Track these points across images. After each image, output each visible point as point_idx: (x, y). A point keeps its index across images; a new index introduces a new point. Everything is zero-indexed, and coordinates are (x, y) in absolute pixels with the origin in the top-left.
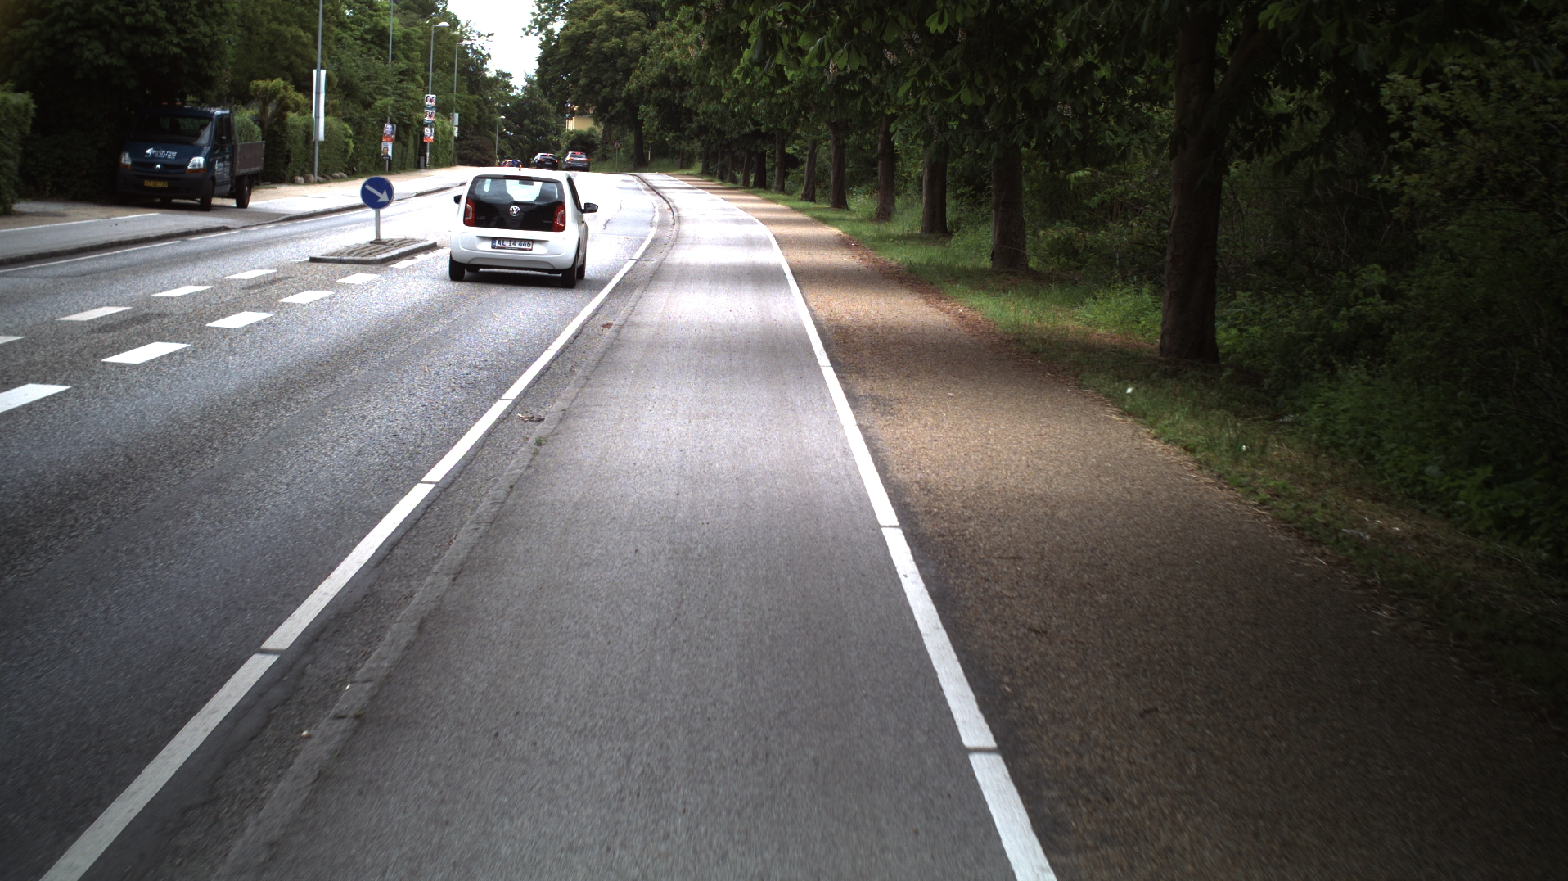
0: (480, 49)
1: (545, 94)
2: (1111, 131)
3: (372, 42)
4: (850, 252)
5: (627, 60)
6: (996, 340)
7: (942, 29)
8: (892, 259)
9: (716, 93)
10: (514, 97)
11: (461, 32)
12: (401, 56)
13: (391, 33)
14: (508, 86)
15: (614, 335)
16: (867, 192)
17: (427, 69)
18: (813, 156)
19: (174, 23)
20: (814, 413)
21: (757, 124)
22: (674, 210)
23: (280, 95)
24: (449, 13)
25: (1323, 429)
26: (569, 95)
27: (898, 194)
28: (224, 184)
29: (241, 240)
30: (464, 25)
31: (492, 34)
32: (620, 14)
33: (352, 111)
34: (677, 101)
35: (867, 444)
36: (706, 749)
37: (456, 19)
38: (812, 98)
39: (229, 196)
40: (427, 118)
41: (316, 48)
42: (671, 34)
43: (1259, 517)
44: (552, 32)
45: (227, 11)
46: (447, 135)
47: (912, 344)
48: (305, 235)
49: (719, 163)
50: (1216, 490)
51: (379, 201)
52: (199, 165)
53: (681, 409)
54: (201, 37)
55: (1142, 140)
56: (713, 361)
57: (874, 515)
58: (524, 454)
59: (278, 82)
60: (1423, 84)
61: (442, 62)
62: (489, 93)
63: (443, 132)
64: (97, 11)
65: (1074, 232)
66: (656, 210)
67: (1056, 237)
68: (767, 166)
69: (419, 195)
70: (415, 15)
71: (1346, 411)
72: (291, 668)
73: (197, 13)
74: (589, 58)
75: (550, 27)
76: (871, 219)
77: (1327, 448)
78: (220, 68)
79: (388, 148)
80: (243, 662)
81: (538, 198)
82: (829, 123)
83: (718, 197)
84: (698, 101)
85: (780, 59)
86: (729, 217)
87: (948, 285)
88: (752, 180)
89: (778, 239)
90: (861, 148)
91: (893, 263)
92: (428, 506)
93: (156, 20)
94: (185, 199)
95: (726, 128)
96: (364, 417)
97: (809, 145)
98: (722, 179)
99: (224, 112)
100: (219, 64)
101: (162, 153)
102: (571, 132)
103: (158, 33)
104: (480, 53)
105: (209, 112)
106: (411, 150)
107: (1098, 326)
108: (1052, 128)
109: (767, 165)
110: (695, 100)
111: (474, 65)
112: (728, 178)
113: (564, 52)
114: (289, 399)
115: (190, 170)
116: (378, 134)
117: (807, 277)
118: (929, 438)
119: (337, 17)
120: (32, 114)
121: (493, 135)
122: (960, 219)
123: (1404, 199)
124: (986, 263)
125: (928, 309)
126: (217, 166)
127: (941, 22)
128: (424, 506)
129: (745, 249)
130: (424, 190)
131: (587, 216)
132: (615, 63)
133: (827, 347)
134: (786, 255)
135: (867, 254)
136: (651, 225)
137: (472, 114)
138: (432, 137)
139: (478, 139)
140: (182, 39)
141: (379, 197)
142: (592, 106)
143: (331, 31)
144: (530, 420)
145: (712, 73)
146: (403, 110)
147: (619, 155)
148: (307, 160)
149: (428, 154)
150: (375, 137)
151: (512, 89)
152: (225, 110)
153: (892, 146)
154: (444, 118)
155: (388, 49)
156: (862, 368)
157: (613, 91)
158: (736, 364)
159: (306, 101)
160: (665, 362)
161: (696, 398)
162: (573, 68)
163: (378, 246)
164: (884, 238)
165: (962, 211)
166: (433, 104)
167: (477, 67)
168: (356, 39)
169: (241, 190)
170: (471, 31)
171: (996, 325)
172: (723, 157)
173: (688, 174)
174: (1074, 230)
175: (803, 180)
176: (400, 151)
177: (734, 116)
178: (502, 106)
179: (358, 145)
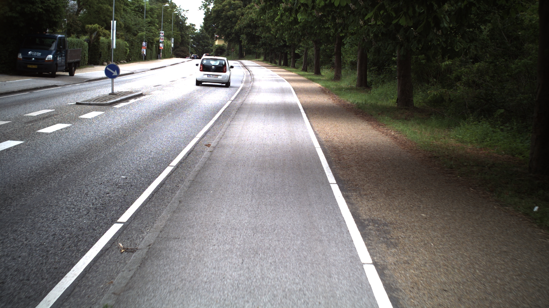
0: (184, 16)
1: (207, 32)
2: (460, 42)
3: (138, 11)
4: (327, 96)
5: (236, 19)
8: (347, 100)
9: (268, 29)
10: (196, 33)
11: (177, 10)
12: (149, 17)
13: (145, 8)
14: (194, 29)
16: (328, 68)
17: (160, 22)
18: (306, 54)
20: (337, 245)
21: (285, 42)
22: (252, 75)
23: (97, 30)
24: (173, 3)
26: (215, 32)
27: (342, 69)
28: (62, 66)
30: (178, 7)
31: (188, 10)
32: (234, 2)
33: (129, 37)
34: (254, 33)
37: (175, 5)
38: (307, 31)
39: (66, 71)
40: (161, 40)
42: (251, 8)
44: (209, 9)
46: (169, 46)
48: (88, 89)
49: (270, 56)
51: (113, 75)
52: (50, 58)
56: (264, 180)
59: (96, 26)
61: (167, 20)
62: (187, 31)
63: (167, 45)
65: (444, 91)
66: (245, 75)
69: (151, 69)
74: (222, 18)
75: (208, 7)
76: (333, 80)
78: (60, 18)
79: (144, 51)
81: (219, 64)
82: (313, 41)
83: (269, 70)
84: (262, 33)
86: (274, 79)
87: (380, 117)
88: (282, 63)
89: (294, 89)
90: (325, 50)
91: (348, 103)
94: (45, 72)
95: (273, 43)
97: (304, 49)
98: (271, 62)
99: (62, 36)
100: (59, 16)
101: (35, 54)
102: (216, 45)
104: (184, 17)
105: (55, 36)
106: (154, 52)
109: (288, 57)
110: (261, 33)
111: (181, 21)
112: (273, 62)
113: (213, 16)
115: (47, 61)
117: (310, 111)
118: (437, 286)
121: (188, 46)
125: (376, 132)
126: (59, 59)
130: (155, 67)
132: (232, 20)
134: (299, 98)
135: (335, 97)
136: (242, 82)
137: (179, 39)
138: (163, 47)
139: (182, 48)
140: (43, 5)
141: (113, 73)
142: (224, 36)
143: (121, 7)
144: (126, 251)
145: (267, 21)
146: (150, 36)
147: (233, 54)
148: (109, 56)
149: (161, 53)
150: (139, 47)
151: (195, 30)
152: (63, 35)
153: (341, 50)
154: (168, 40)
155: (144, 14)
156: (356, 185)
157: (230, 30)
158: (278, 182)
159: (109, 33)
160: (234, 181)
161: (250, 226)
162: (217, 22)
163: (111, 96)
164: (340, 89)
165: (372, 77)
166: (163, 35)
167: (183, 22)
168: (132, 10)
169: (71, 68)
170: (180, 9)
171: (415, 144)
172: (271, 54)
173: (259, 61)
174: (444, 90)
175: (302, 63)
176: (150, 53)
177: (276, 39)
178: (192, 36)
179: (132, 50)
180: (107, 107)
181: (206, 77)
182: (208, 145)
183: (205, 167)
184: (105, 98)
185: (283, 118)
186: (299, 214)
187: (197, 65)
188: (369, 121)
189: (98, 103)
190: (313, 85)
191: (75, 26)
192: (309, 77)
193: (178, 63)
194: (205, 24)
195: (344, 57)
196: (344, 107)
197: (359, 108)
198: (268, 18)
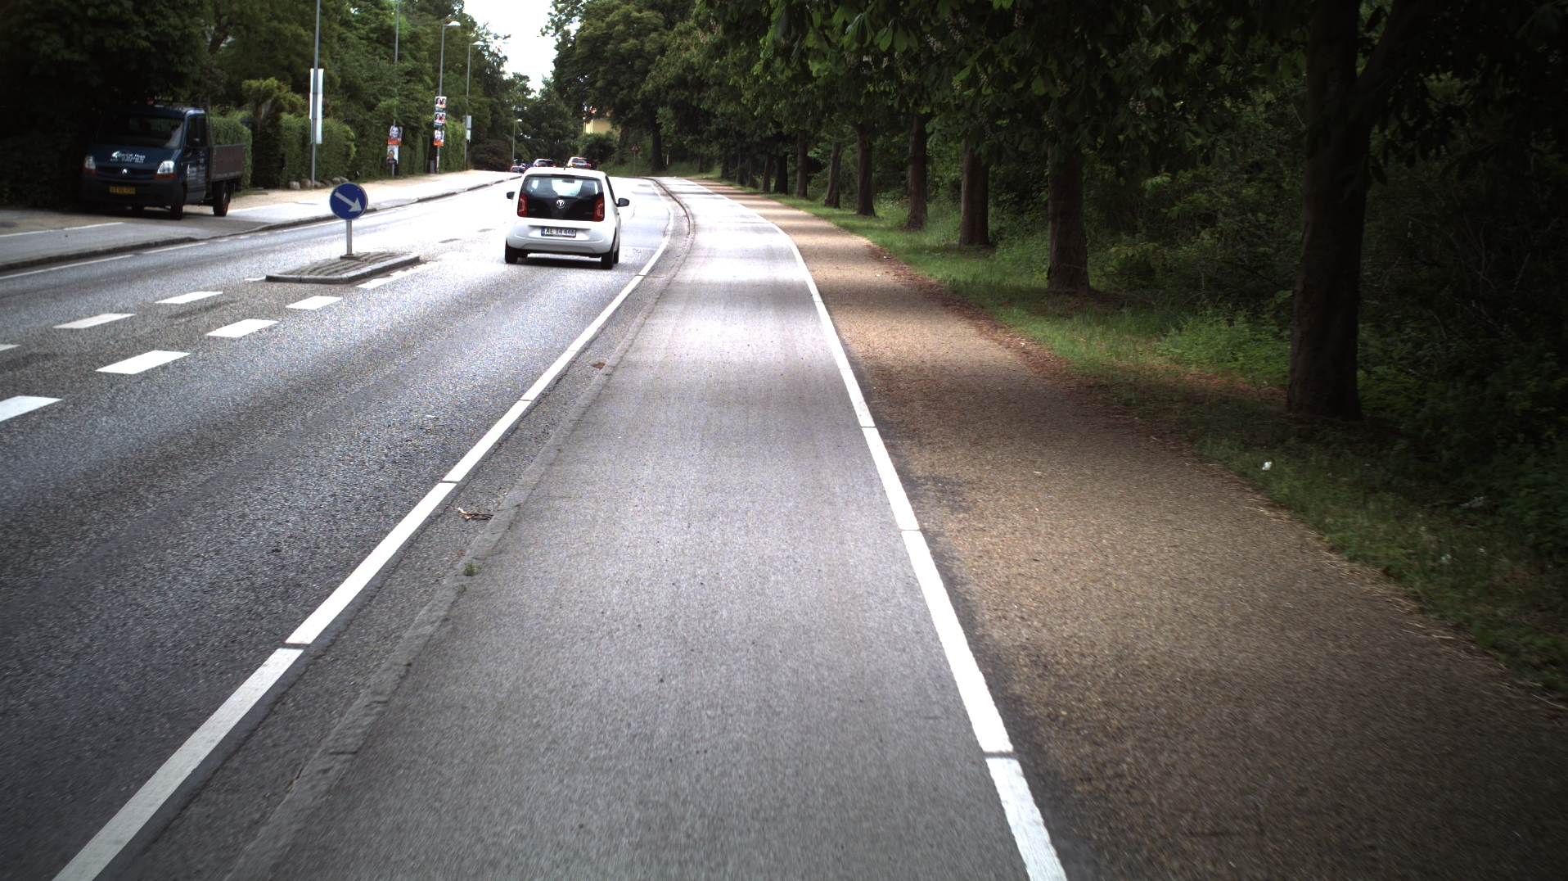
0: (496, 51)
1: (562, 96)
2: (1192, 132)
3: (378, 41)
4: (882, 266)
5: (644, 61)
6: (1073, 384)
8: (931, 275)
9: (735, 94)
10: (531, 100)
11: (477, 34)
12: (408, 56)
13: (397, 32)
14: (525, 89)
15: (604, 379)
16: (894, 199)
17: (437, 70)
18: (837, 159)
19: (142, 15)
20: (860, 508)
21: (778, 125)
22: (690, 217)
23: (274, 95)
24: (465, 15)
26: (586, 97)
27: (930, 201)
28: (198, 190)
30: (481, 27)
31: (509, 36)
32: (638, 15)
33: (355, 112)
34: (694, 103)
37: (472, 21)
38: (837, 99)
40: (437, 121)
42: (688, 33)
44: (568, 33)
46: (459, 138)
47: (973, 392)
48: (277, 248)
49: (739, 167)
51: (351, 210)
52: (169, 169)
53: (678, 502)
54: (171, 30)
55: (1230, 141)
56: (726, 421)
58: (445, 593)
59: (272, 82)
61: (454, 64)
62: (506, 96)
63: (454, 135)
65: (1151, 248)
66: (672, 217)
67: (1130, 254)
68: (788, 170)
69: (420, 201)
70: (430, 17)
74: (606, 60)
75: (566, 28)
76: (902, 228)
78: (192, 64)
79: (394, 152)
81: (580, 193)
82: (854, 124)
83: (737, 203)
84: (716, 102)
86: (749, 225)
87: (1002, 310)
88: (773, 185)
89: (801, 249)
90: (886, 150)
91: (933, 281)
93: (123, 12)
94: (155, 206)
95: (747, 131)
96: (243, 517)
97: (832, 148)
98: (742, 183)
99: (198, 112)
100: (191, 60)
101: (130, 157)
102: (589, 136)
103: (125, 25)
104: (497, 55)
105: (180, 112)
106: (420, 154)
107: (1189, 363)
108: (1122, 128)
109: (788, 168)
110: (714, 102)
111: (491, 68)
112: (748, 183)
113: (580, 53)
115: (161, 175)
117: (839, 298)
118: (1024, 556)
119: (340, 14)
121: (510, 138)
122: (1001, 228)
125: (984, 342)
126: (190, 170)
129: (766, 262)
130: (428, 195)
132: (633, 64)
133: (868, 396)
134: (812, 271)
135: (901, 269)
136: (664, 234)
137: (486, 117)
138: (442, 141)
139: (493, 143)
140: (150, 32)
141: (350, 207)
142: (609, 109)
143: (334, 30)
144: (473, 519)
145: (730, 71)
146: (410, 112)
147: (637, 159)
148: (303, 164)
149: (438, 158)
150: (380, 140)
151: (529, 92)
152: (199, 109)
153: (926, 149)
154: (455, 121)
155: (394, 48)
156: (914, 430)
157: (629, 92)
158: (754, 424)
159: (304, 102)
160: (664, 422)
161: (699, 483)
162: (591, 70)
163: (347, 262)
164: (918, 250)
165: (1003, 219)
166: (444, 106)
167: (494, 69)
168: (361, 38)
169: (218, 197)
170: (487, 34)
171: (1068, 363)
172: (743, 162)
173: (707, 179)
174: (1151, 246)
175: (826, 184)
176: (408, 155)
177: (754, 118)
178: (519, 110)
179: (362, 148)
180: (343, 286)
181: (537, 234)
182: (600, 365)
183: (598, 400)
184: (330, 266)
185: (771, 312)
186: (795, 469)
187: (510, 195)
188: (974, 319)
189: (320, 277)
190: (851, 240)
191: (210, 82)
192: (842, 222)
193: (486, 185)
194: (556, 74)
195: (934, 169)
196: (920, 289)
197: (955, 292)
198: (735, 64)
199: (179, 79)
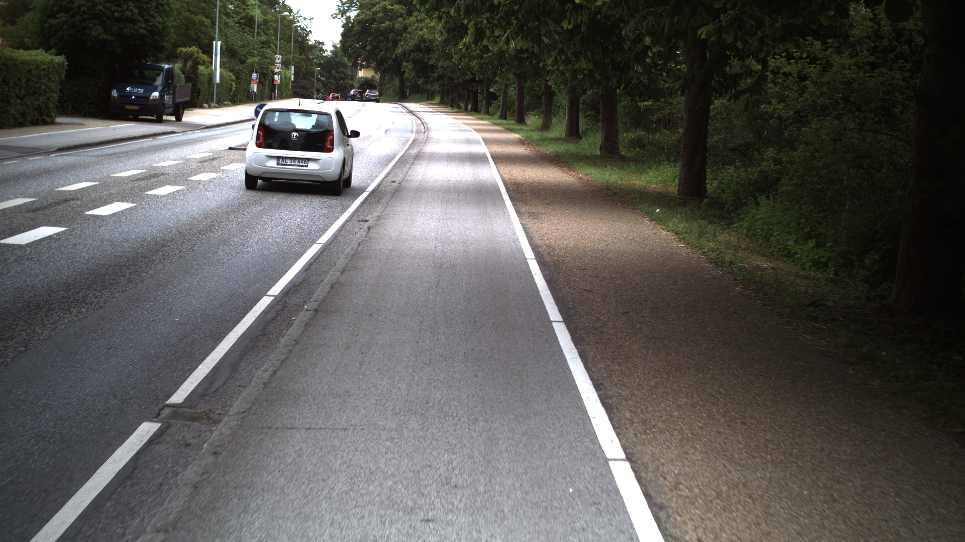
0: (305, 27)
1: (345, 54)
3: (245, 24)
4: (524, 147)
5: (395, 35)
6: (596, 189)
7: (570, 27)
8: (547, 150)
9: (449, 56)
10: (325, 56)
11: (294, 17)
12: (262, 33)
13: (256, 19)
14: (322, 50)
15: (398, 186)
16: (536, 115)
17: (276, 40)
18: (505, 93)
19: (143, 16)
21: (473, 74)
22: (424, 124)
23: (194, 56)
24: (287, 6)
25: (749, 229)
26: (360, 56)
27: (554, 115)
28: (169, 107)
29: (185, 138)
30: (295, 12)
31: (313, 19)
32: (391, 7)
33: (234, 65)
34: (425, 61)
35: (524, 230)
36: (452, 320)
37: (291, 9)
38: (505, 59)
39: (171, 115)
40: (276, 70)
41: (214, 29)
42: (422, 20)
43: (700, 258)
44: (349, 17)
45: (171, 9)
46: (287, 80)
47: (552, 190)
49: (450, 97)
50: (685, 249)
52: (156, 97)
53: (435, 216)
54: (158, 24)
56: (450, 197)
57: (524, 255)
58: (363, 233)
59: (194, 49)
60: (788, 60)
61: (285, 36)
62: (310, 54)
63: (285, 78)
64: (99, 9)
65: (643, 134)
66: (414, 123)
67: (633, 137)
68: (479, 99)
70: (266, 7)
71: (761, 218)
72: (281, 301)
73: (155, 11)
74: (372, 34)
75: (348, 14)
76: (538, 130)
77: (751, 237)
79: (255, 87)
80: (261, 298)
81: (314, 127)
82: (515, 74)
83: (449, 117)
84: (438, 60)
85: (485, 42)
86: (456, 128)
87: (575, 163)
88: (470, 107)
89: (484, 139)
90: (533, 89)
92: (322, 252)
93: (133, 15)
94: (148, 116)
95: (455, 76)
96: (282, 219)
97: (503, 87)
98: (452, 106)
99: (169, 66)
100: (166, 39)
101: (136, 90)
102: (361, 78)
103: (133, 21)
104: (305, 30)
105: (161, 67)
106: (267, 89)
107: (652, 183)
108: (632, 78)
110: (437, 60)
111: (302, 37)
112: (455, 106)
113: (356, 30)
114: (243, 211)
115: (151, 100)
116: (249, 79)
117: (498, 159)
118: (554, 228)
119: (225, 9)
120: (66, 67)
121: (313, 79)
122: (587, 129)
123: (776, 116)
124: (598, 153)
125: (563, 175)
126: (166, 97)
127: (569, 23)
128: (319, 252)
129: (466, 145)
131: (352, 140)
132: (388, 36)
133: (508, 190)
134: (488, 148)
135: (533, 148)
136: (412, 132)
137: (302, 67)
138: (279, 81)
139: (305, 83)
140: (147, 25)
142: (374, 62)
146: (263, 65)
147: (390, 92)
148: (209, 94)
149: (276, 91)
150: (247, 81)
151: (324, 52)
154: (286, 69)
155: (254, 29)
156: (525, 200)
157: (386, 53)
159: (209, 60)
161: (442, 212)
162: (363, 40)
164: (544, 140)
165: (589, 124)
166: (280, 61)
167: (303, 38)
168: (235, 23)
169: (178, 111)
170: (299, 17)
172: (452, 94)
173: (431, 104)
175: (499, 107)
176: (261, 89)
177: (459, 69)
178: (318, 62)
179: (238, 85)
181: (273, 163)
182: (395, 182)
183: (398, 190)
185: (468, 164)
188: (562, 167)
190: (510, 135)
194: (342, 42)
196: (540, 156)
197: (557, 157)
199: (160, 49)
